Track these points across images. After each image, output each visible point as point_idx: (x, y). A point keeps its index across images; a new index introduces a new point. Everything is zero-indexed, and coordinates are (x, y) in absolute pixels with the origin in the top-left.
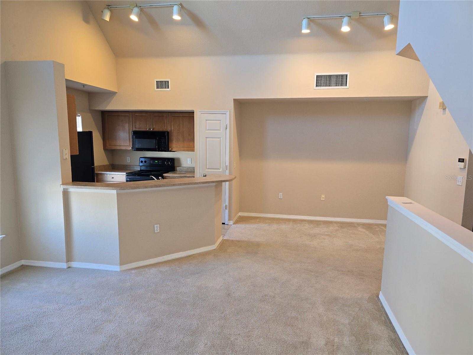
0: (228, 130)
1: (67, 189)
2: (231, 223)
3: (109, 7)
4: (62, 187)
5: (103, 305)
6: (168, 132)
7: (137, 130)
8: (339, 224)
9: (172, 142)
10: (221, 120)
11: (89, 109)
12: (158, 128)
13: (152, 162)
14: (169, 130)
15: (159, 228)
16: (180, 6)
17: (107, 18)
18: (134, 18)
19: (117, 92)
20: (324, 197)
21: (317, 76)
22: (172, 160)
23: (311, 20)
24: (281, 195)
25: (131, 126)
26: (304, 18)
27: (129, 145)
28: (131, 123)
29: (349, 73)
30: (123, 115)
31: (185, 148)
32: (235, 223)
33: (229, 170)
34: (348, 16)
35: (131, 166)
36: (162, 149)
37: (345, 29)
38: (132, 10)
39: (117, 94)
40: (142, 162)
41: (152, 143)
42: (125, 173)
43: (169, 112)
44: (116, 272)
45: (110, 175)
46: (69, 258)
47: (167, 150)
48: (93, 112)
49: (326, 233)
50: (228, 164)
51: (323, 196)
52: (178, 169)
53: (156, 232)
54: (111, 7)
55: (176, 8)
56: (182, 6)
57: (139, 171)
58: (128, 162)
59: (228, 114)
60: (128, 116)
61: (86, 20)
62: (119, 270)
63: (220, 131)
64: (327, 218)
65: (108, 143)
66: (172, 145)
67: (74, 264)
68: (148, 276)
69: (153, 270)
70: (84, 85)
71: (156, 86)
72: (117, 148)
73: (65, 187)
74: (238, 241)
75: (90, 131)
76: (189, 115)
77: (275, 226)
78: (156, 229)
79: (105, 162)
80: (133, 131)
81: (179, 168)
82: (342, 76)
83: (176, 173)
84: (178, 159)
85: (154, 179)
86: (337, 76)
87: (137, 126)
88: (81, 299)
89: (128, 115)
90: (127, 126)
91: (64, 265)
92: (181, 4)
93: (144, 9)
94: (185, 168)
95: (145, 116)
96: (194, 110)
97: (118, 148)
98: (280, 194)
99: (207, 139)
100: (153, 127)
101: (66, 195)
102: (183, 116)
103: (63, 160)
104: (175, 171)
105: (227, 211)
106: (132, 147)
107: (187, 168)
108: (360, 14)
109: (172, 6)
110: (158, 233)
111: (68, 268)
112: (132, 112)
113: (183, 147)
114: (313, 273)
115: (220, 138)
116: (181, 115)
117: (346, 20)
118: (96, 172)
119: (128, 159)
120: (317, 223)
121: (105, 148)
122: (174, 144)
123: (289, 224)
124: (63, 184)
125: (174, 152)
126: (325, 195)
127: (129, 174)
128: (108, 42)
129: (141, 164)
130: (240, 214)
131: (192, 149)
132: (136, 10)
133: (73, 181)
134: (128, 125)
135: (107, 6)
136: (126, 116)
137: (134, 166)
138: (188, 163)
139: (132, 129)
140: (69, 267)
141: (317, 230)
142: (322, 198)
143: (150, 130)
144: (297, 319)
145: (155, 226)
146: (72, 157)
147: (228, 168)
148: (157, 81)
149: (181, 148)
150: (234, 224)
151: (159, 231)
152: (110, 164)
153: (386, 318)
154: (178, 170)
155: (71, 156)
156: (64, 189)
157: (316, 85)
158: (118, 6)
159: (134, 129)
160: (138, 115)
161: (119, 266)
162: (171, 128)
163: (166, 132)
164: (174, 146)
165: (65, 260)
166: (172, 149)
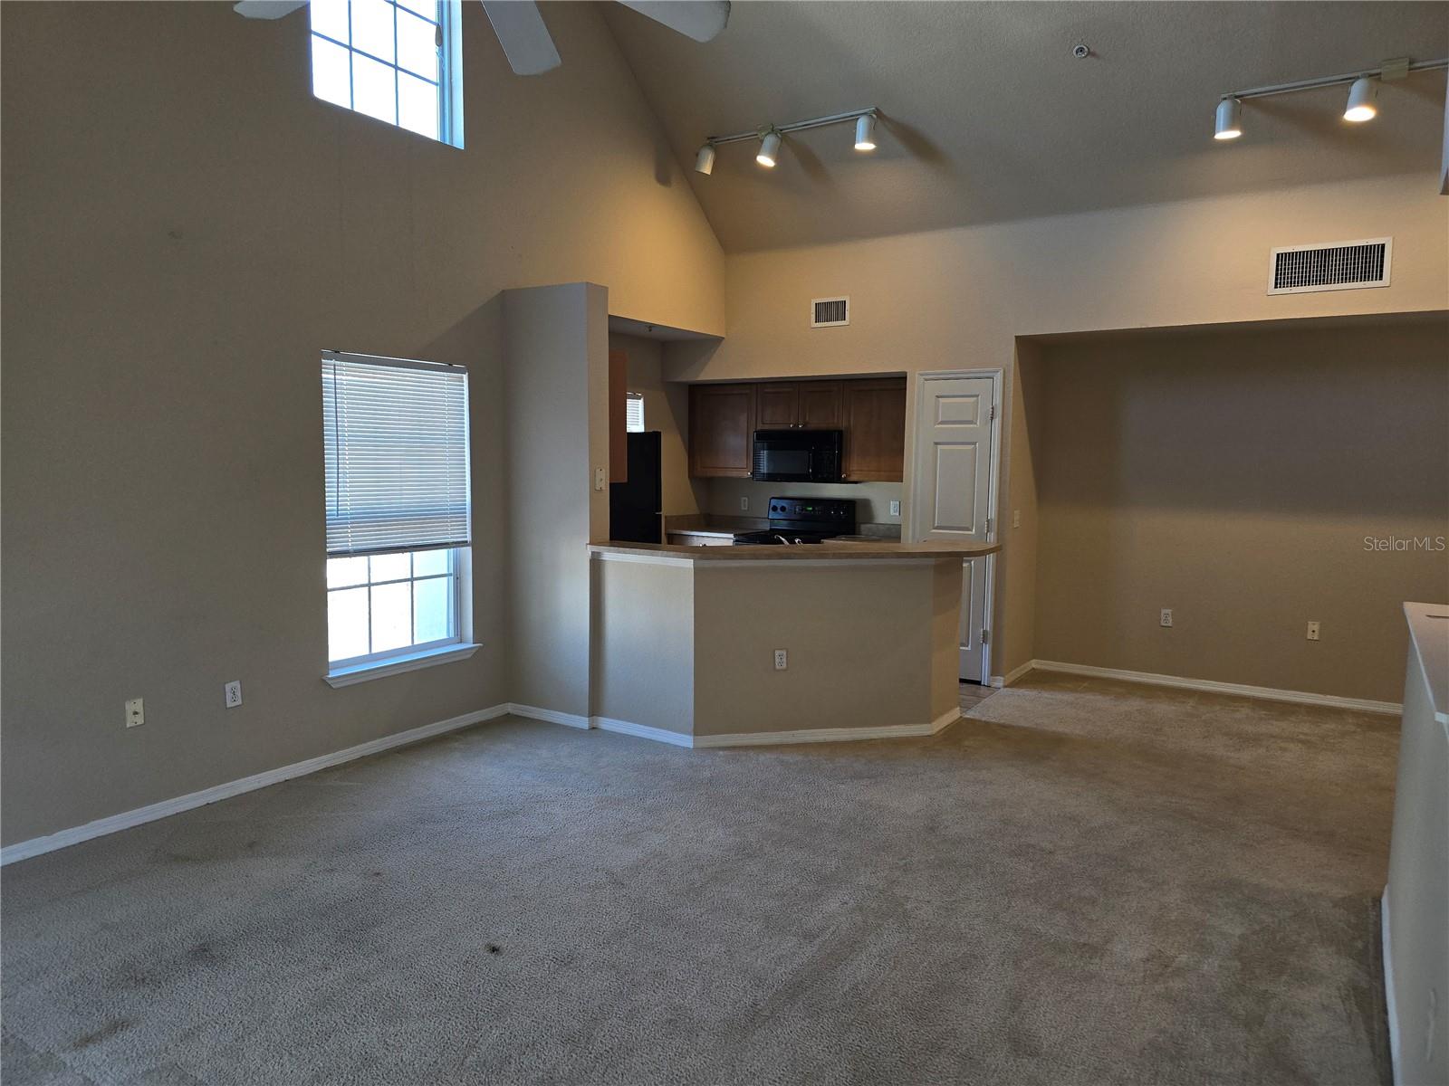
0: (997, 421)
1: (599, 553)
2: (999, 682)
3: (712, 142)
4: (590, 549)
5: (648, 803)
6: (840, 433)
7: (767, 427)
8: (1366, 719)
9: (850, 457)
10: (977, 396)
11: (662, 382)
12: (817, 421)
13: (799, 510)
14: (843, 425)
15: (785, 660)
16: (874, 116)
17: (707, 169)
18: (765, 161)
19: (724, 336)
20: (1316, 627)
21: (1278, 255)
22: (849, 505)
23: (1244, 102)
24: (1166, 613)
25: (754, 419)
26: (1225, 99)
27: (746, 467)
28: (754, 411)
29: (1390, 239)
30: (736, 391)
31: (882, 473)
32: (1014, 684)
33: (996, 530)
34: (1371, 75)
35: (750, 518)
36: (822, 476)
37: (1359, 114)
38: (762, 141)
39: (723, 342)
40: (775, 509)
41: (800, 460)
42: (732, 535)
43: (844, 379)
44: (684, 748)
45: (698, 538)
46: (595, 709)
47: (836, 478)
48: (671, 387)
49: (1301, 736)
50: (993, 514)
51: (1314, 627)
52: (864, 527)
53: (777, 667)
54: (716, 140)
55: (862, 124)
56: (878, 116)
57: (766, 532)
58: (743, 508)
59: (999, 377)
60: (746, 394)
61: (663, 179)
62: (690, 745)
63: (976, 423)
65: (700, 461)
66: (850, 465)
67: (606, 723)
68: (751, 766)
69: (765, 758)
70: (651, 326)
71: (813, 316)
72: (719, 475)
73: (596, 549)
74: (1003, 726)
75: (657, 432)
76: (894, 386)
77: (1134, 704)
78: (777, 660)
79: (692, 508)
80: (756, 431)
81: (869, 525)
82: (1366, 249)
84: (866, 504)
85: (782, 542)
86: (1348, 251)
87: (768, 419)
88: (608, 785)
89: (747, 391)
90: (743, 419)
91: (583, 722)
92: (878, 112)
93: (790, 135)
94: (881, 527)
95: (787, 393)
96: (906, 373)
97: (721, 474)
98: (1164, 611)
99: (939, 446)
100: (805, 418)
101: (596, 566)
102: (880, 390)
103: (594, 491)
104: (857, 535)
105: (987, 649)
106: (752, 471)
107: (885, 525)
108: (1411, 63)
109: (855, 119)
110: (785, 670)
111: (591, 728)
112: (755, 383)
113: (876, 471)
114: (1194, 822)
115: (975, 444)
116: (877, 388)
117: (1357, 88)
119: (745, 501)
120: (1287, 709)
121: (692, 476)
122: (854, 465)
123: (1184, 702)
124: (591, 542)
125: (856, 483)
126: (1321, 624)
127: (741, 538)
128: (707, 218)
129: (772, 515)
130: (1035, 664)
131: (895, 474)
132: (770, 141)
133: (611, 539)
134: (746, 415)
135: (708, 138)
136: (743, 394)
137: (756, 519)
138: (892, 513)
139: (754, 425)
140: (593, 727)
141: (1276, 727)
142: (1310, 632)
143: (796, 428)
144: (1094, 902)
145: (777, 653)
146: (612, 486)
147: (994, 526)
148: (815, 304)
149: (871, 473)
150: (1005, 687)
151: (784, 666)
152: (701, 513)
153: (1371, 948)
154: (864, 532)
156: (593, 553)
157: (1276, 284)
158: (730, 135)
159: (759, 428)
160: (768, 391)
161: (692, 738)
162: (849, 421)
163: (835, 431)
164: (854, 469)
165: (587, 710)
166: (849, 476)
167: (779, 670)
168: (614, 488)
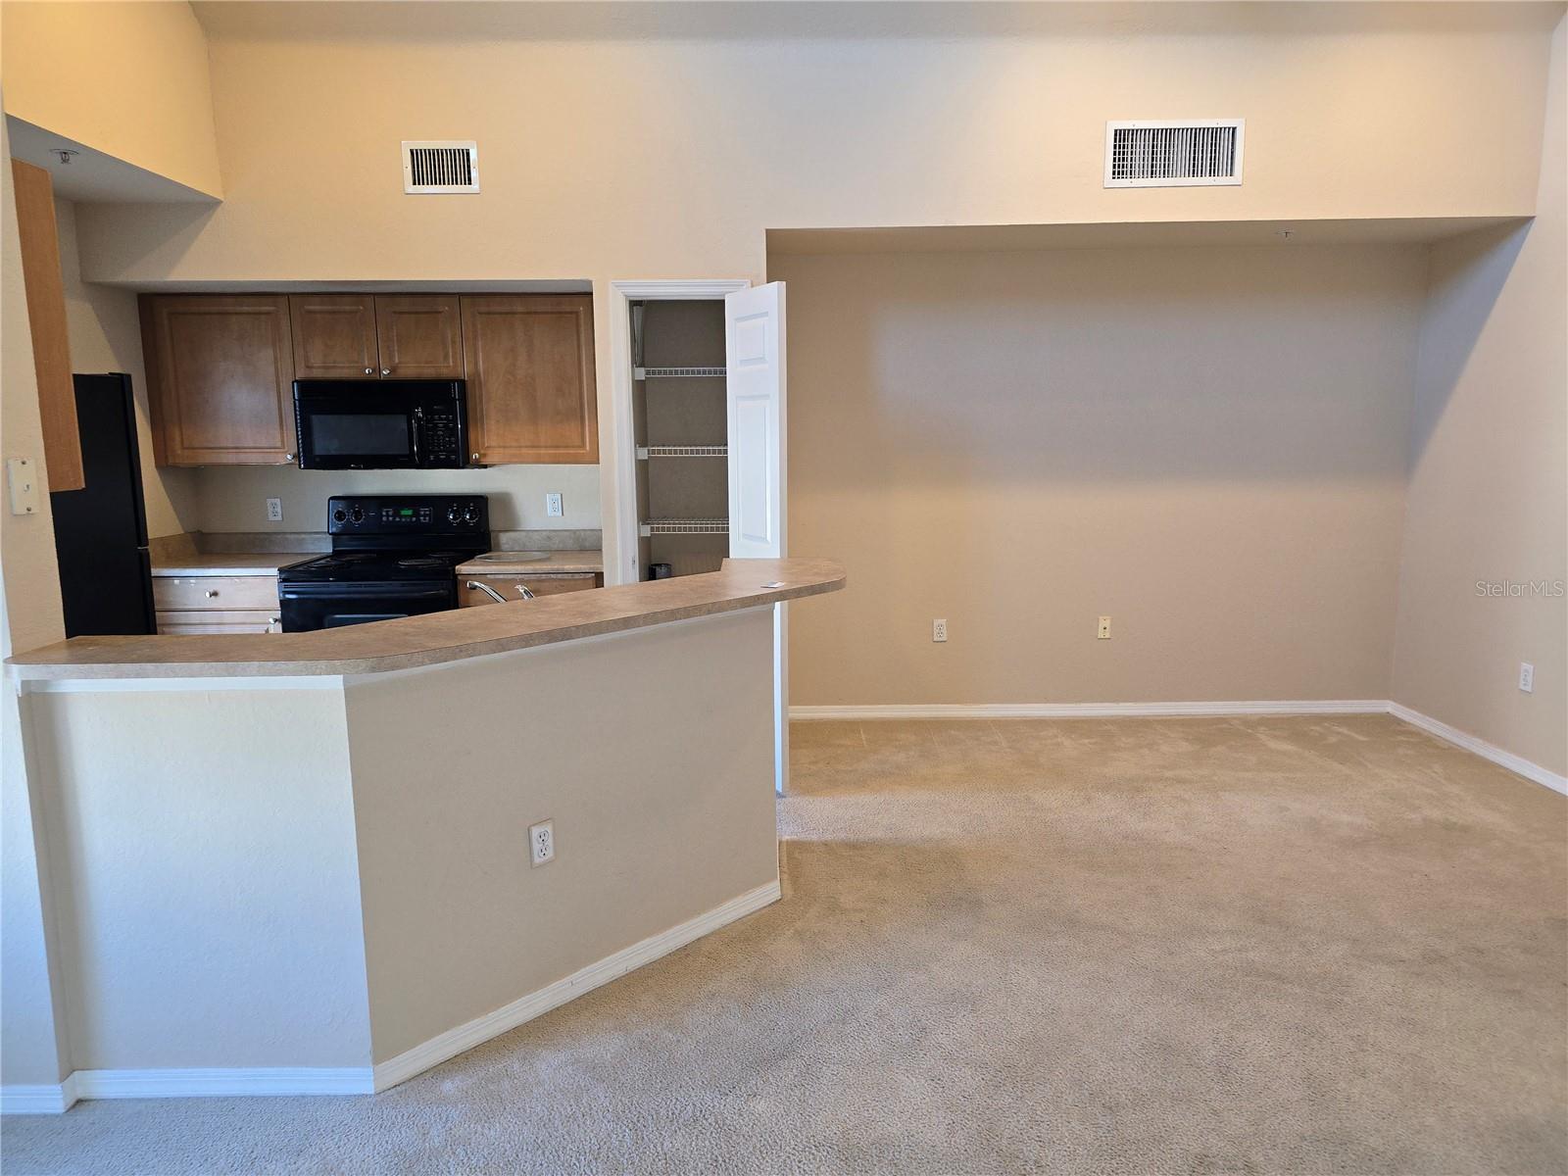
1: (45, 683)
4: (16, 675)
6: (462, 383)
7: (318, 374)
9: (482, 424)
11: (82, 281)
12: (413, 363)
13: (388, 516)
14: (466, 371)
15: (550, 842)
19: (220, 197)
20: (1107, 624)
21: (1116, 131)
22: (478, 503)
25: (289, 361)
27: (279, 444)
28: (287, 344)
29: (1244, 120)
30: (246, 309)
31: (543, 451)
35: (288, 536)
36: (437, 457)
39: (219, 209)
40: (338, 516)
41: (394, 429)
42: (274, 571)
43: (461, 295)
44: (352, 1098)
45: (200, 581)
46: (76, 1054)
47: (459, 458)
48: (105, 294)
51: (1103, 622)
52: (505, 539)
53: (537, 860)
57: (329, 558)
58: (271, 518)
60: (268, 313)
62: (369, 1088)
64: (1121, 704)
65: (178, 439)
66: (483, 437)
67: (105, 1083)
70: (66, 152)
71: (408, 172)
72: (225, 461)
73: (35, 672)
75: (124, 375)
76: (568, 308)
78: (537, 846)
79: (169, 524)
80: (296, 381)
81: (511, 534)
82: (1215, 132)
83: (500, 562)
84: (505, 500)
86: (1195, 132)
87: (317, 359)
89: (272, 308)
90: (265, 358)
91: (51, 1099)
94: (536, 536)
95: (350, 312)
96: (590, 282)
97: (229, 458)
98: (935, 622)
100: (391, 357)
102: (528, 313)
103: (13, 521)
104: (490, 551)
106: (296, 450)
107: (544, 533)
110: (551, 862)
111: (74, 1106)
112: (288, 295)
113: (533, 447)
116: (520, 309)
118: (155, 572)
119: (274, 505)
121: (164, 463)
122: (489, 436)
124: (18, 657)
125: (491, 466)
126: (1110, 618)
127: (294, 574)
129: (335, 527)
133: (71, 631)
134: (270, 352)
136: (260, 313)
137: (303, 536)
138: (548, 512)
139: (291, 371)
140: (79, 1102)
142: (1101, 629)
143: (376, 375)
145: (535, 832)
146: (56, 498)
148: (412, 151)
149: (524, 451)
151: (550, 854)
152: (186, 533)
154: (504, 547)
155: (53, 495)
156: (25, 684)
157: (1114, 173)
159: (303, 374)
160: (317, 308)
161: (369, 1071)
162: (476, 364)
163: (454, 381)
164: (493, 444)
165: (53, 1064)
166: (485, 455)
167: (541, 866)
168: (60, 502)
